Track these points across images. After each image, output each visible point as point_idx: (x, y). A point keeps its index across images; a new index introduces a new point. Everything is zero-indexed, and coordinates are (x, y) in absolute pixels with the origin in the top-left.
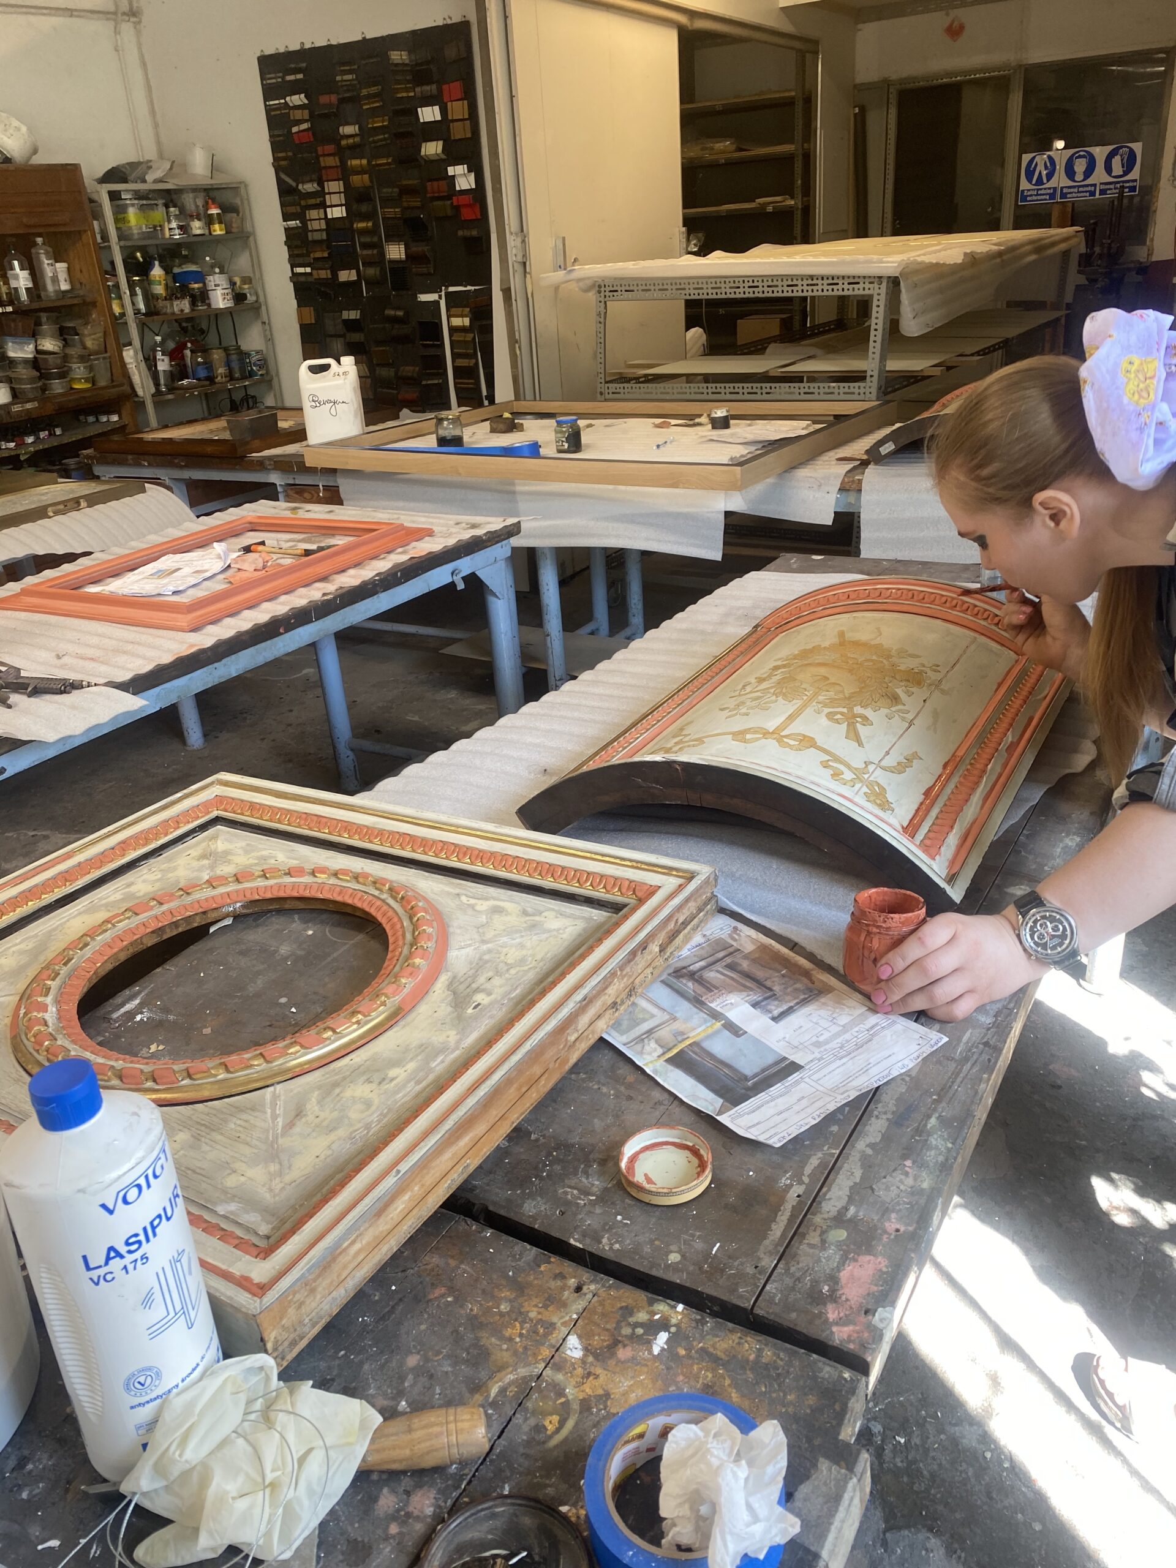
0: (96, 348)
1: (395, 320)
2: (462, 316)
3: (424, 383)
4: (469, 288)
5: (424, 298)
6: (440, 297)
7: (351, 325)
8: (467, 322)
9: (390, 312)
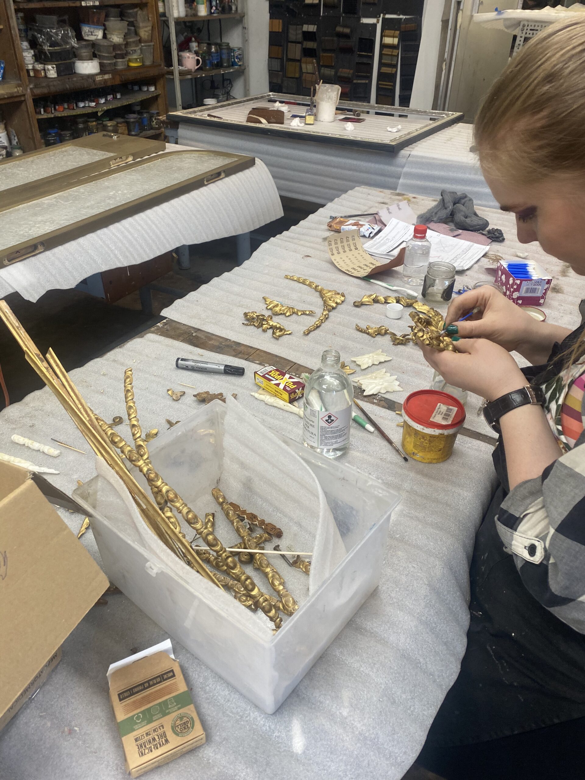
0: (146, 37)
1: (341, 35)
2: (394, 37)
3: (355, 81)
4: (401, 17)
5: (366, 21)
6: (378, 22)
7: (308, 36)
8: (396, 41)
9: (339, 29)
